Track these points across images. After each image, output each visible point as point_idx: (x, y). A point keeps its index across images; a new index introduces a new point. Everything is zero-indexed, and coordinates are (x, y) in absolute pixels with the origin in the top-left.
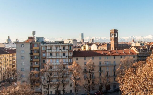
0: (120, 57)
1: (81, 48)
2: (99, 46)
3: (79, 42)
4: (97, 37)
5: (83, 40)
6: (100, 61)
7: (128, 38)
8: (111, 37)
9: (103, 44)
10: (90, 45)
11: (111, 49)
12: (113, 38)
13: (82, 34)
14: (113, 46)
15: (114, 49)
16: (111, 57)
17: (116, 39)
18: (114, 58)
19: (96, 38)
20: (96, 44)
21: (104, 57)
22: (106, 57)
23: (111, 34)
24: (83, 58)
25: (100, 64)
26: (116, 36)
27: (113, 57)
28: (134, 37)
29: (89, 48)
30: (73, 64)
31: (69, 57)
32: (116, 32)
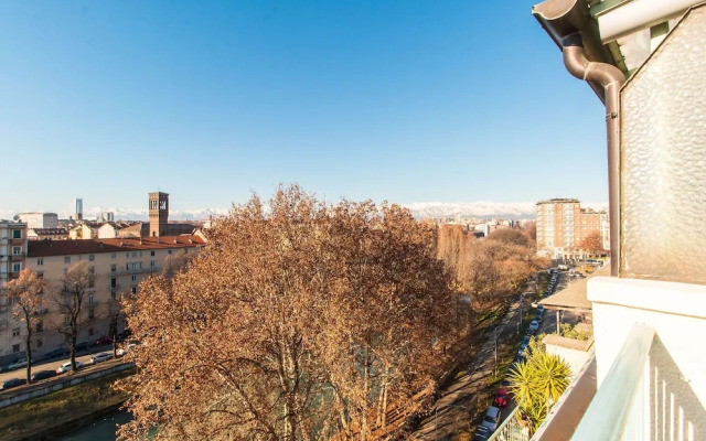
0: (167, 251)
1: (67, 233)
2: (119, 228)
3: (68, 218)
4: (121, 210)
5: (80, 216)
6: (114, 262)
7: (199, 212)
8: (151, 208)
9: (133, 224)
10: (94, 226)
11: (151, 235)
12: (157, 211)
13: (79, 202)
14: (155, 228)
15: (157, 235)
16: (144, 253)
17: (163, 214)
18: (153, 254)
19: (117, 210)
20: (113, 225)
21: (124, 254)
22: (131, 253)
23: (151, 202)
24: (62, 258)
25: (113, 270)
26: (164, 207)
27: (149, 253)
28: (212, 210)
29: (92, 233)
30: (22, 277)
31: (10, 257)
32: (163, 197)
